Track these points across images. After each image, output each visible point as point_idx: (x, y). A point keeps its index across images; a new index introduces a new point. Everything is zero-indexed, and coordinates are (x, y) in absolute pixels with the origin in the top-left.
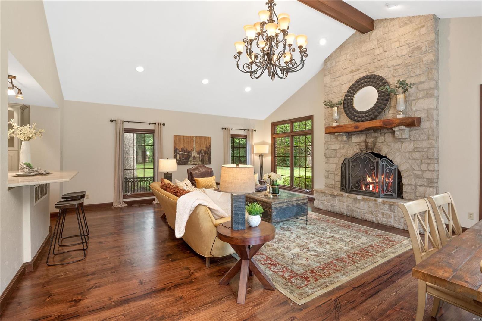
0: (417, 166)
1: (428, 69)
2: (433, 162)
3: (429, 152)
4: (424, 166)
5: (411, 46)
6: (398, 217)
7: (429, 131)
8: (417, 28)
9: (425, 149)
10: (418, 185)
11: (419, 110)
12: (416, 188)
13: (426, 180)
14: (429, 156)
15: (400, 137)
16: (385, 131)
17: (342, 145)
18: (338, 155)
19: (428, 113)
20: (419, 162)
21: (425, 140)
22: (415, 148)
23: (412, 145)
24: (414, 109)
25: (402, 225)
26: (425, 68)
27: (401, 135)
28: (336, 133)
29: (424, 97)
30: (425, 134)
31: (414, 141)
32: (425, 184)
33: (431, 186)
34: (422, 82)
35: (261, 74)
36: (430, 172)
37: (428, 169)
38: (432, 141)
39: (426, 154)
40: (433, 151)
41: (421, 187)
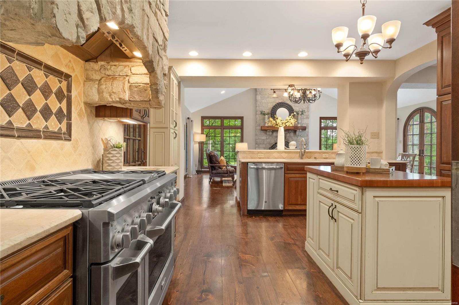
7: (308, 133)
11: (304, 123)
16: (290, 131)
17: (268, 137)
18: (265, 143)
19: (307, 125)
21: (307, 136)
24: (302, 123)
28: (268, 130)
29: (306, 118)
31: (302, 137)
35: (300, 102)
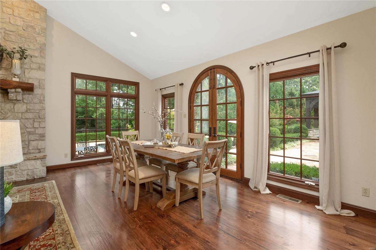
0: (30, 125)
1: (41, 48)
2: (44, 121)
3: (41, 113)
4: (36, 125)
5: (25, 21)
6: (20, 171)
7: (41, 97)
8: (32, 10)
9: (37, 111)
10: (31, 140)
11: (33, 78)
12: (29, 143)
13: (38, 135)
14: (41, 116)
15: (15, 98)
19: (40, 82)
20: (31, 121)
21: (38, 103)
22: (28, 109)
23: (25, 106)
24: (27, 76)
25: (25, 177)
26: (38, 46)
27: (16, 97)
29: (37, 69)
30: (38, 99)
31: (27, 103)
32: (38, 138)
33: (42, 139)
34: (35, 56)
36: (42, 129)
37: (40, 127)
38: (43, 104)
39: (38, 114)
40: (44, 112)
41: (34, 141)
